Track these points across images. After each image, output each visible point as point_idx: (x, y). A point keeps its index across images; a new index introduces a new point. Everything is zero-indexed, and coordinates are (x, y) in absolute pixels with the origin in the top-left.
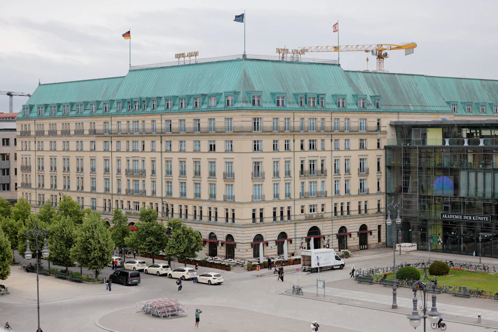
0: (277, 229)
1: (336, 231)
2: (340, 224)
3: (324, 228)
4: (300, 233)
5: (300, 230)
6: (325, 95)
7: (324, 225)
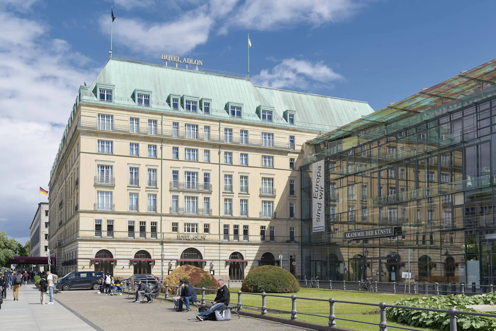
0: (134, 247)
1: (227, 256)
2: (231, 249)
3: (206, 251)
4: (169, 254)
5: (168, 250)
6: (211, 100)
7: (206, 248)
